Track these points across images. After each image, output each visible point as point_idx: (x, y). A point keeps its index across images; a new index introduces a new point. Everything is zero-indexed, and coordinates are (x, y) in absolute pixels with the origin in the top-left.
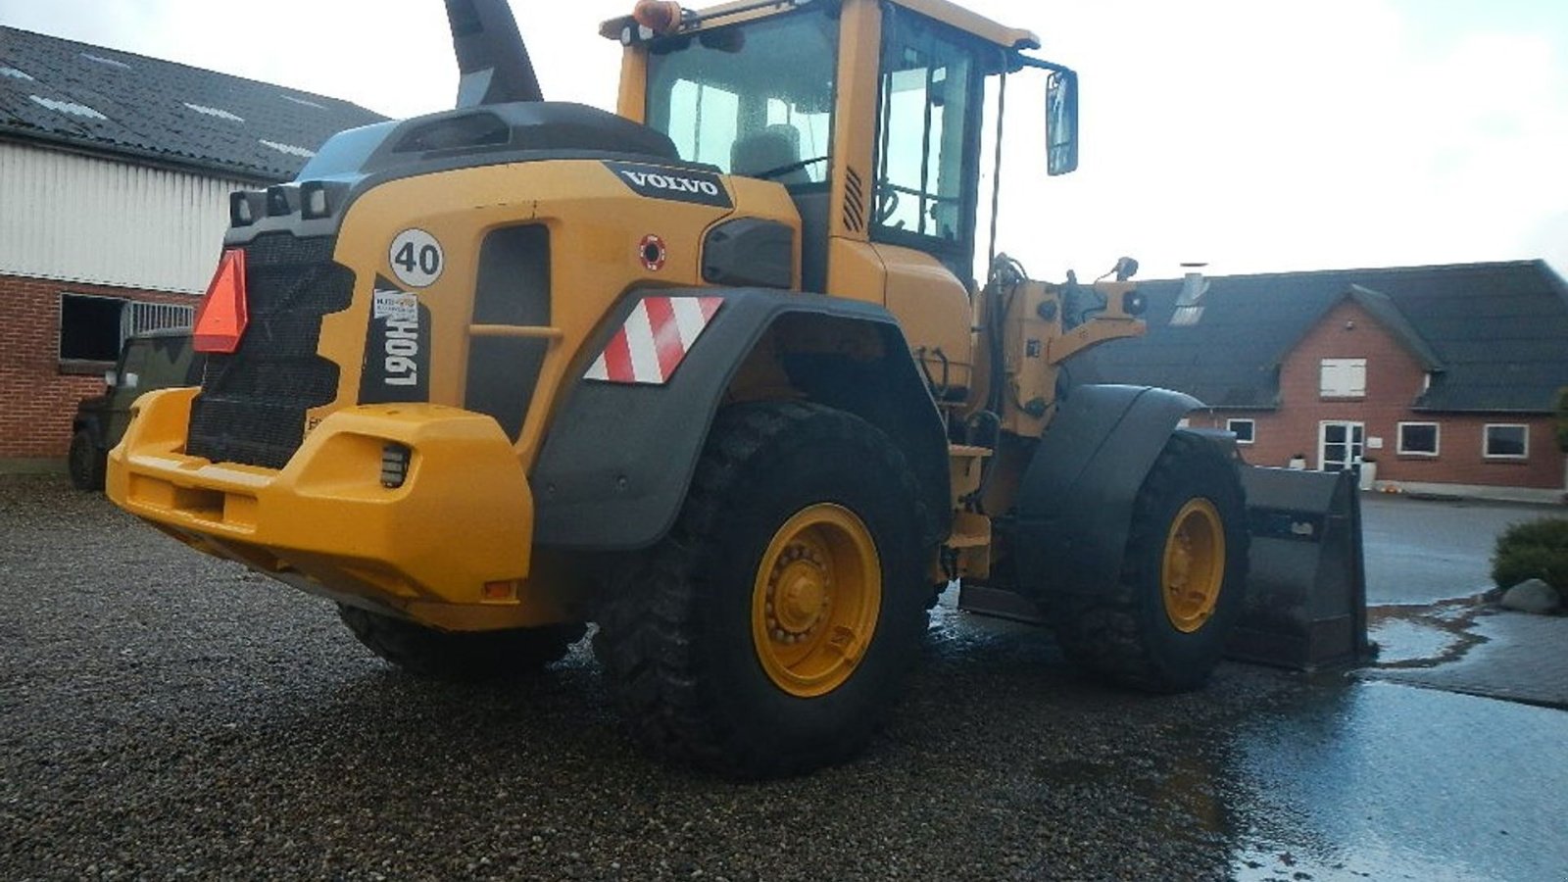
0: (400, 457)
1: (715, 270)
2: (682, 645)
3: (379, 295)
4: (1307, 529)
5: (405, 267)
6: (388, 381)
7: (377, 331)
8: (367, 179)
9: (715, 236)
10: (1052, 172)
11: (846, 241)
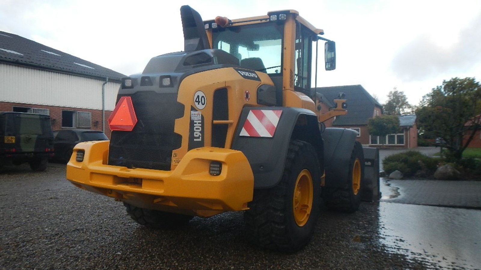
0: (218, 166)
1: (260, 100)
2: (282, 216)
3: (193, 112)
4: (369, 163)
5: (197, 103)
6: (195, 140)
7: (192, 123)
8: (184, 74)
9: (259, 90)
10: (327, 69)
11: (291, 91)
